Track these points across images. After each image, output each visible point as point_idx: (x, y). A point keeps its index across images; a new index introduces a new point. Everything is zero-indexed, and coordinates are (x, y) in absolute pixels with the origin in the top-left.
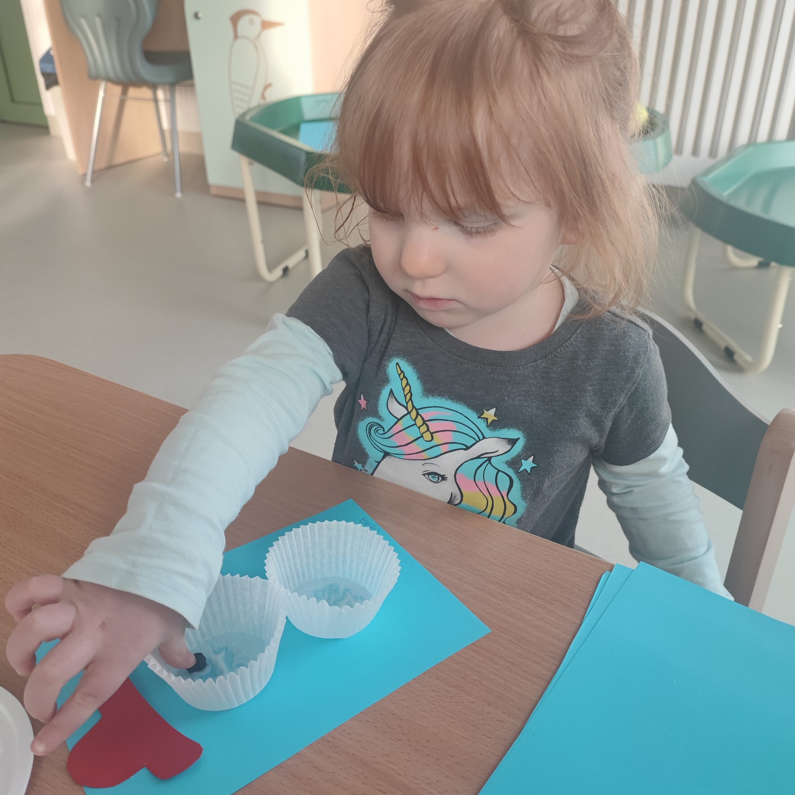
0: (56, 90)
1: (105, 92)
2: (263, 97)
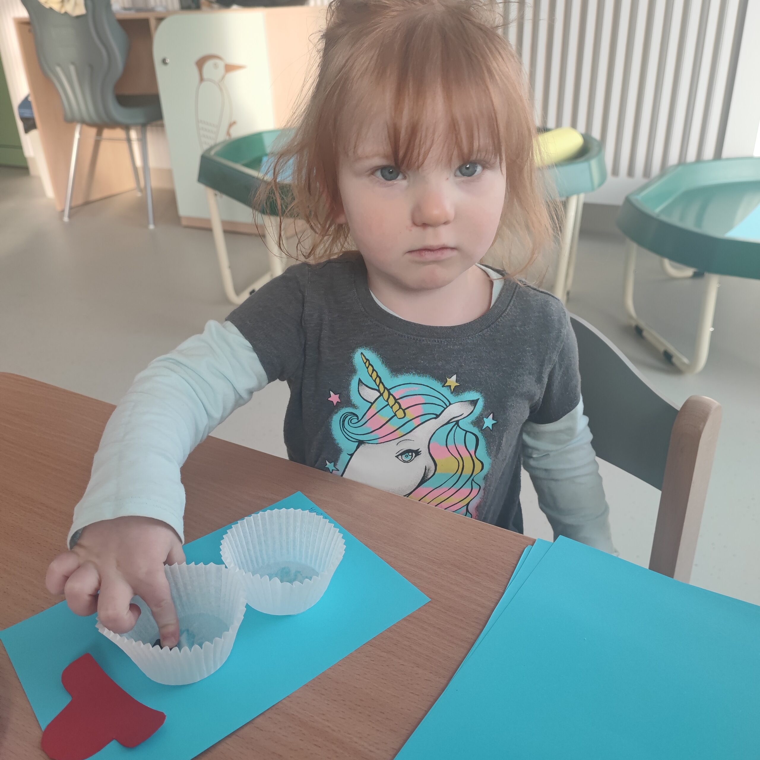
0: (34, 133)
1: (80, 134)
2: (228, 134)
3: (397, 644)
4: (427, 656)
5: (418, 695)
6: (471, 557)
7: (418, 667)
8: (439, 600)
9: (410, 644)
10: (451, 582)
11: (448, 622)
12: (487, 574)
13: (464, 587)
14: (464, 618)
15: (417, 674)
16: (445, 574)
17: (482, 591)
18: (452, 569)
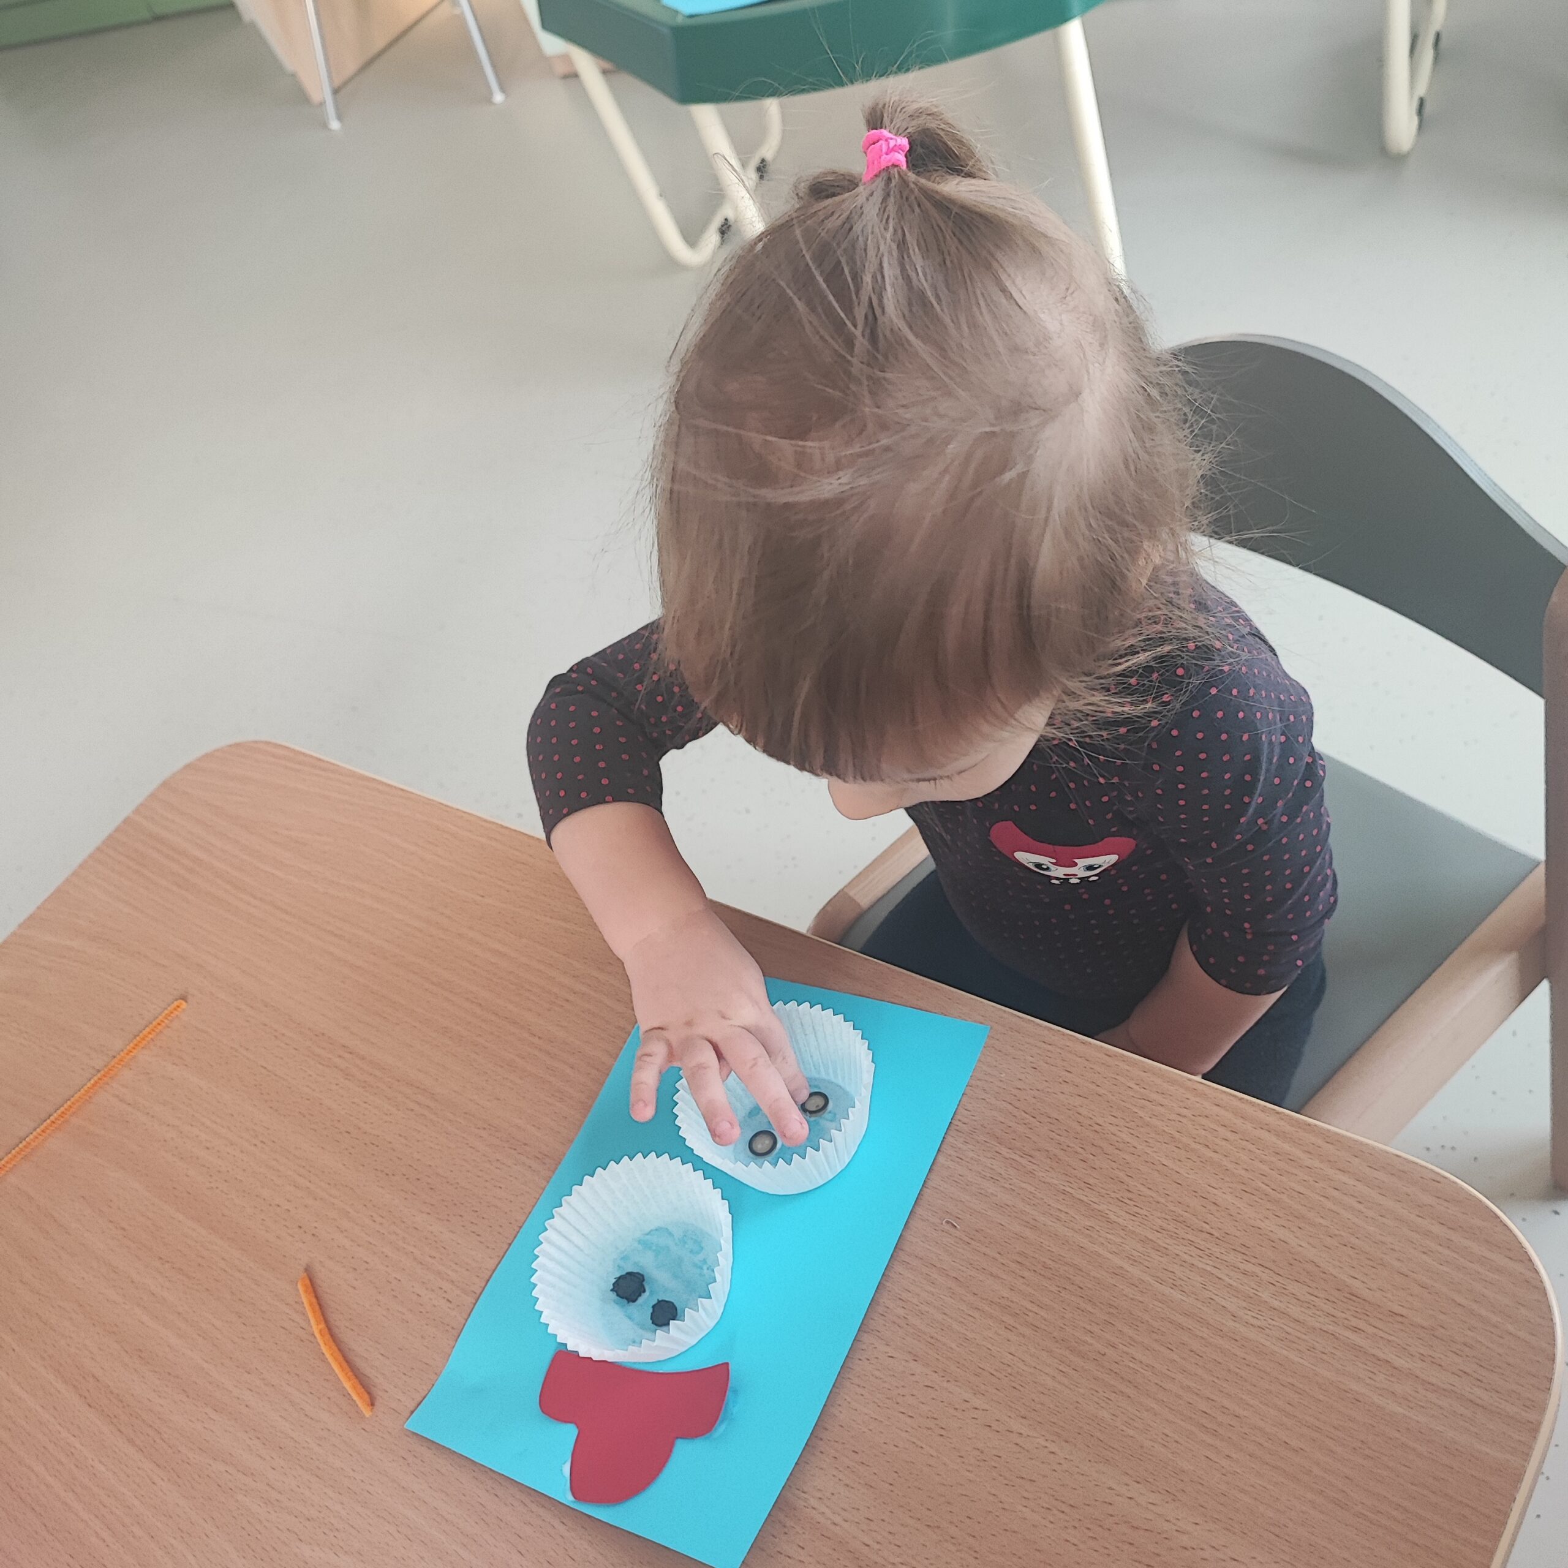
3: (885, 1314)
4: (932, 1338)
5: (911, 1417)
6: (1023, 1114)
7: (916, 1360)
8: (959, 1216)
9: (907, 1315)
10: (984, 1173)
11: (971, 1264)
12: (1048, 1151)
13: (1006, 1186)
14: (1000, 1254)
15: (913, 1375)
16: (975, 1156)
17: (1034, 1192)
18: (988, 1145)
